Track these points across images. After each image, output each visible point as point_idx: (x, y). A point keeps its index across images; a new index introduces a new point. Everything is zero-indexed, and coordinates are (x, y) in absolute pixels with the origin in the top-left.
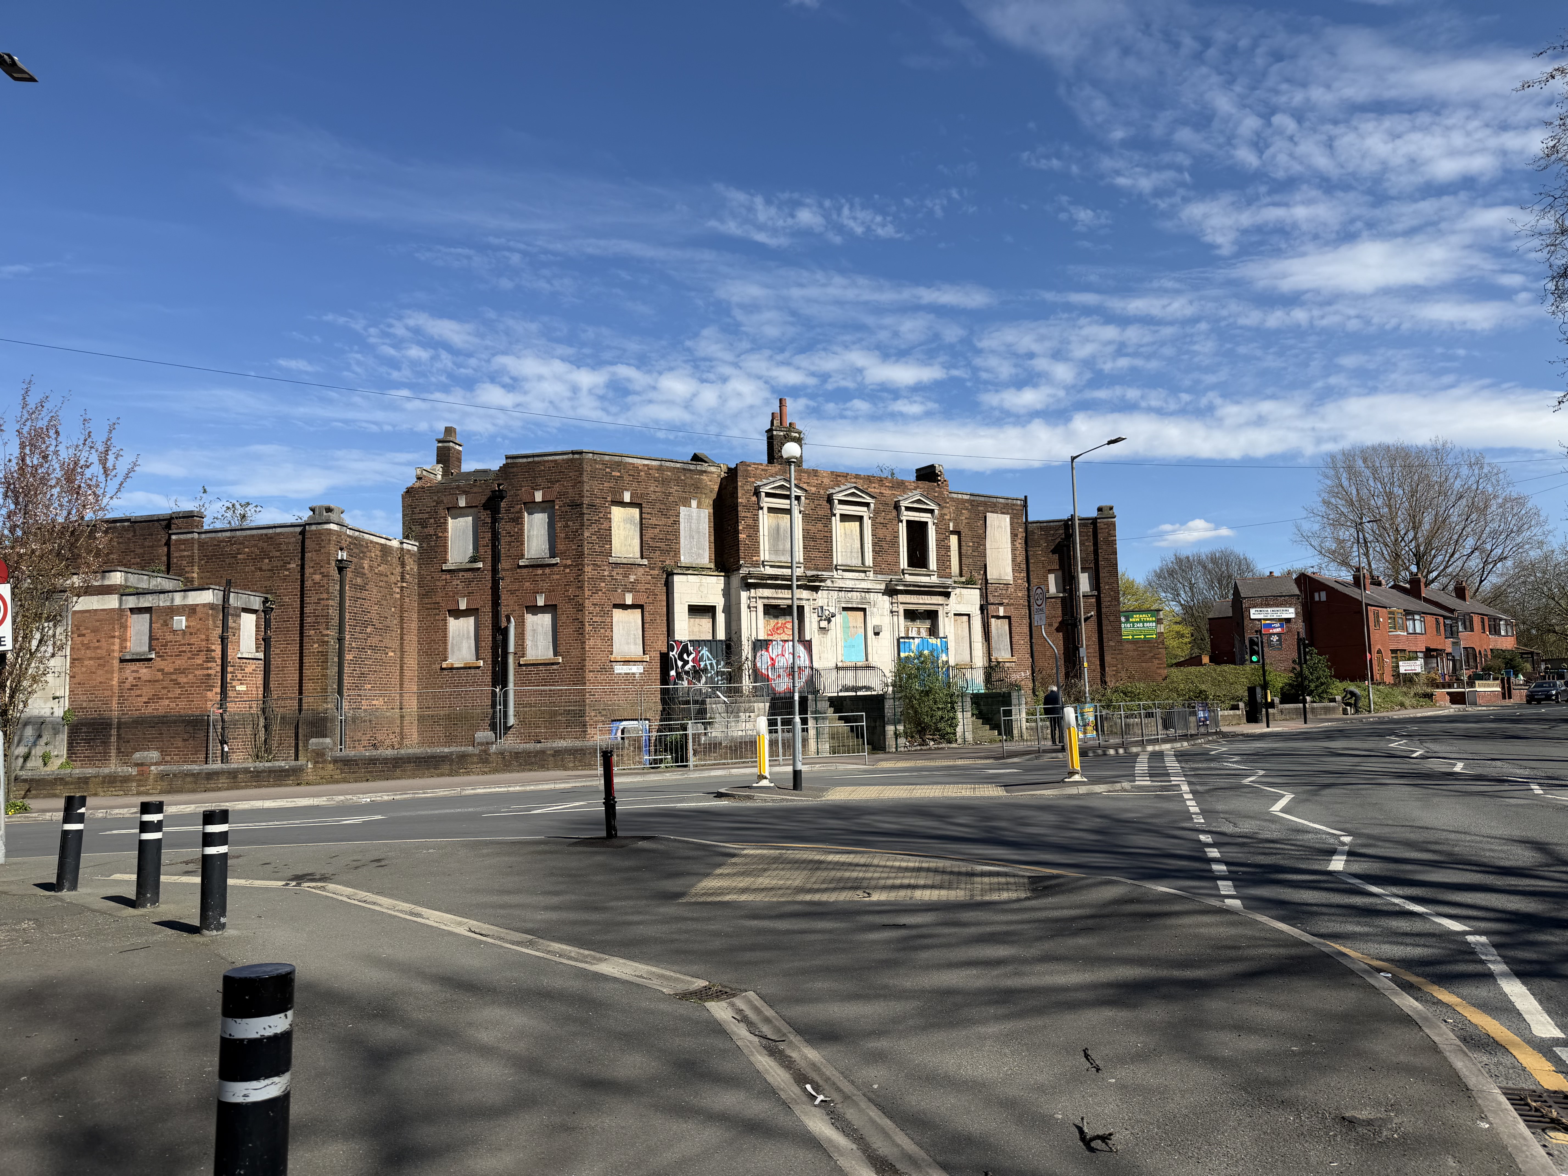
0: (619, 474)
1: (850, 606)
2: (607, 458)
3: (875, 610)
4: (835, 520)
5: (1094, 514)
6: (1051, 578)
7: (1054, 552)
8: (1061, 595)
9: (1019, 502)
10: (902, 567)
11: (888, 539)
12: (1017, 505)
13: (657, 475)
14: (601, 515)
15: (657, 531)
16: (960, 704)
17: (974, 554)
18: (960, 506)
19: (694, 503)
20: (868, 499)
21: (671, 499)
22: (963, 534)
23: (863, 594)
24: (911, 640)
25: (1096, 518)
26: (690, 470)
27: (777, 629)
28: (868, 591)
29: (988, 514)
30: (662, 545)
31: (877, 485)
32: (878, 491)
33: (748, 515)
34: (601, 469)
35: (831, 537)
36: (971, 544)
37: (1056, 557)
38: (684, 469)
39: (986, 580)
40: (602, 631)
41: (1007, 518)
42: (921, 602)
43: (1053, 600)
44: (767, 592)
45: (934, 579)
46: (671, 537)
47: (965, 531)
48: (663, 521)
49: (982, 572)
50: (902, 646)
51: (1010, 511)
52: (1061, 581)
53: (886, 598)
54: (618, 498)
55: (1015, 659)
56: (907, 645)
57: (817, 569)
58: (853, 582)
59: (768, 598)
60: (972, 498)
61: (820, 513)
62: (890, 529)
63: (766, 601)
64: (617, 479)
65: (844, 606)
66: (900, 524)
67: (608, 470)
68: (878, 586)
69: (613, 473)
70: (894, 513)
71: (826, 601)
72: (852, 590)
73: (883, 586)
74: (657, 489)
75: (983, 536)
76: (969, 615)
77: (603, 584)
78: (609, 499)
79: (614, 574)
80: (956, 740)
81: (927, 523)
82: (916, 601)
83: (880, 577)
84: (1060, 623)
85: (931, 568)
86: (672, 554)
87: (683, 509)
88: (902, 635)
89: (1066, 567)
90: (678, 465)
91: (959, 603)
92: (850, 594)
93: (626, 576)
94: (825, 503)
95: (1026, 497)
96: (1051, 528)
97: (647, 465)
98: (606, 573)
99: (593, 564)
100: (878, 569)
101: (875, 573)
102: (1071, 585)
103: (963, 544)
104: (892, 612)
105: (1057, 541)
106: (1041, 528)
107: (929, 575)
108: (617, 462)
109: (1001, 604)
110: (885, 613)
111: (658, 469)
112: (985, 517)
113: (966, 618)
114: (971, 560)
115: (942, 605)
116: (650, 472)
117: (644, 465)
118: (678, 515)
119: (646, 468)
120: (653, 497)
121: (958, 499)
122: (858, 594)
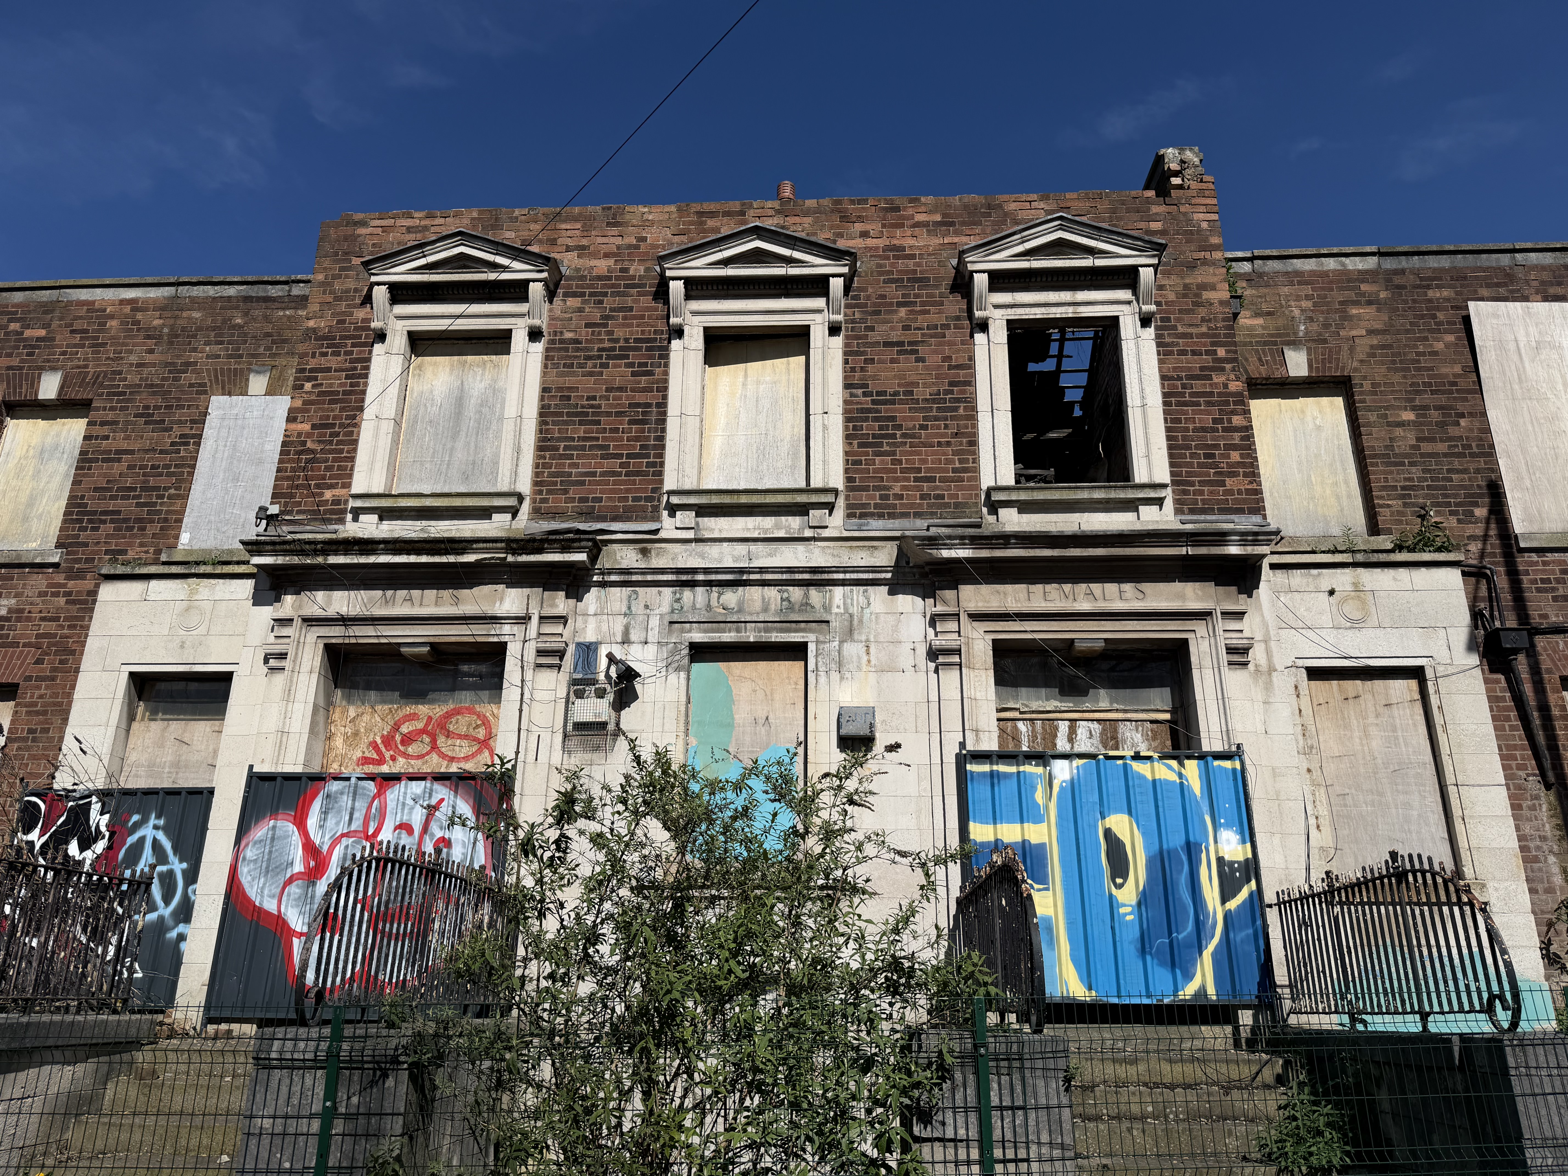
0: (42, 333)
1: (728, 637)
2: (18, 297)
3: (852, 650)
4: (684, 353)
10: (987, 481)
11: (922, 392)
13: (157, 322)
15: (117, 469)
17: (1426, 447)
18: (1337, 296)
19: (258, 383)
20: (818, 266)
21: (188, 378)
22: (1363, 388)
23: (796, 593)
24: (1030, 769)
26: (267, 299)
27: (407, 740)
28: (817, 579)
29: (1475, 308)
30: (127, 507)
31: (873, 227)
32: (881, 243)
35: (663, 405)
36: (1408, 416)
38: (247, 299)
39: (1507, 537)
42: (1085, 606)
44: (346, 602)
45: (1157, 518)
46: (163, 481)
48: (150, 437)
49: (1481, 512)
50: (978, 793)
53: (906, 601)
54: (23, 394)
56: (1007, 789)
57: (588, 515)
58: (741, 549)
59: (344, 621)
60: (1389, 264)
61: (619, 333)
62: (934, 360)
63: (336, 633)
64: (32, 346)
65: (698, 637)
66: (980, 338)
67: (13, 326)
68: (861, 558)
69: (28, 333)
70: (954, 305)
71: (618, 625)
72: (740, 580)
73: (888, 558)
74: (149, 358)
75: (1465, 383)
76: (1417, 673)
81: (1110, 321)
82: (1057, 605)
83: (876, 527)
85: (1140, 475)
86: (152, 529)
87: (219, 405)
90: (232, 291)
91: (1356, 624)
92: (731, 597)
94: (647, 301)
97: (133, 301)
100: (872, 498)
101: (854, 512)
103: (1367, 417)
104: (933, 654)
107: (1131, 505)
110: (906, 659)
111: (163, 309)
112: (1467, 321)
113: (1406, 688)
114: (1416, 472)
115: (1203, 615)
116: (139, 316)
117: (122, 302)
118: (200, 420)
119: (127, 309)
120: (132, 378)
121: (1324, 274)
122: (772, 593)
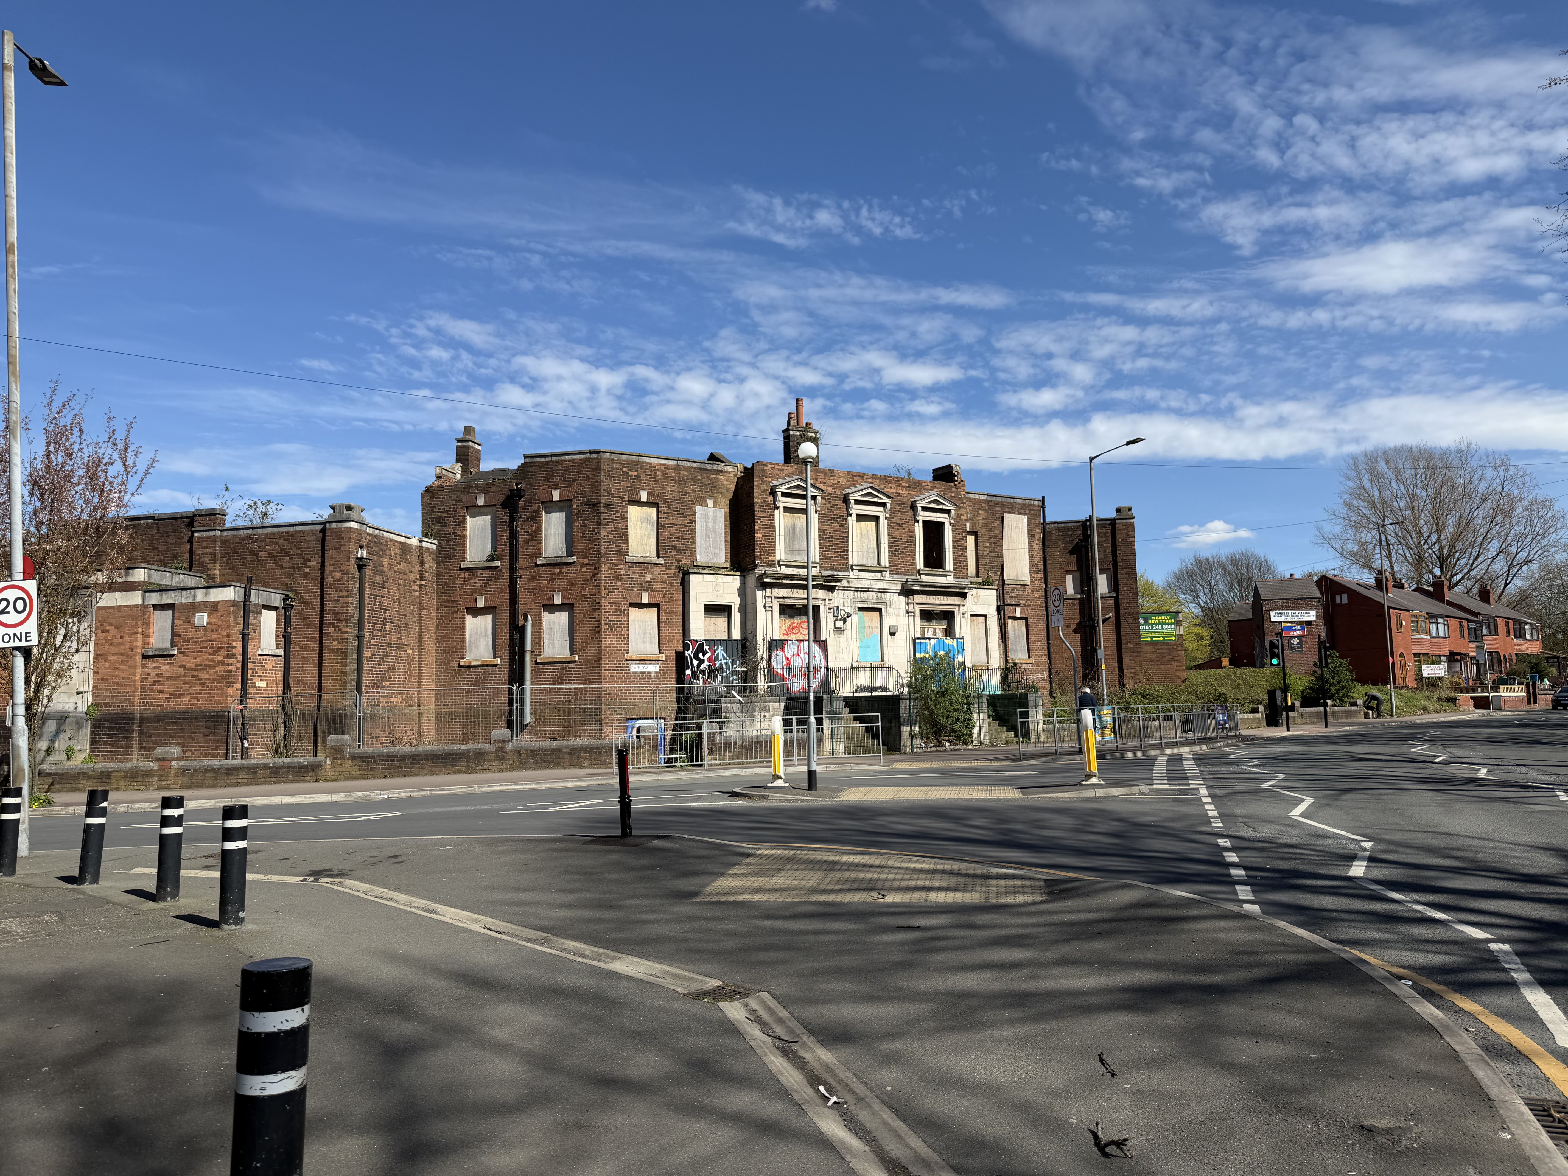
0: (636, 474)
1: (866, 606)
2: (624, 457)
3: (891, 610)
4: (852, 520)
5: (1113, 515)
6: (1069, 579)
7: (1071, 552)
8: (1079, 596)
9: (1036, 503)
10: (918, 568)
11: (904, 539)
12: (1034, 505)
13: (673, 475)
14: (618, 514)
15: (673, 530)
16: (976, 705)
17: (991, 554)
18: (977, 507)
19: (710, 503)
20: (884, 500)
21: (687, 498)
22: (980, 535)
23: (879, 594)
24: (927, 641)
25: (1115, 519)
26: (707, 470)
27: (793, 629)
28: (884, 591)
29: (1006, 515)
30: (679, 544)
31: (893, 486)
32: (894, 491)
33: (765, 514)
34: (618, 469)
35: (847, 537)
36: (988, 545)
37: (1074, 558)
38: (701, 469)
39: (1003, 580)
40: (619, 629)
41: (1024, 519)
42: (937, 602)
43: (1071, 601)
44: (783, 592)
45: (951, 580)
46: (688, 537)
47: (982, 532)
48: (680, 521)
49: (999, 573)
50: (918, 646)
51: (1027, 512)
52: (1078, 582)
53: (902, 598)
54: (635, 498)
55: (1032, 660)
56: (923, 646)
57: (832, 569)
58: (869, 582)
59: (784, 598)
60: (989, 498)
61: (835, 513)
62: (907, 529)
63: (782, 601)
64: (633, 478)
65: (860, 606)
66: (917, 524)
67: (625, 469)
68: (894, 587)
69: (631, 473)
70: (911, 513)
71: (842, 601)
72: (868, 590)
73: (899, 587)
74: (674, 489)
75: (1000, 537)
76: (985, 616)
77: (619, 583)
78: (626, 498)
79: (631, 572)
80: (972, 742)
81: (943, 523)
82: (932, 602)
83: (896, 577)
84: (1078, 624)
85: (947, 569)
86: (688, 553)
87: (699, 510)
88: (919, 636)
89: (1084, 568)
90: (695, 465)
91: (976, 604)
92: (865, 595)
93: (642, 575)
94: (841, 503)
95: (1043, 498)
96: (1069, 529)
97: (664, 465)
98: (622, 572)
99: (610, 563)
100: (894, 569)
101: (891, 573)
102: (1089, 586)
103: (980, 544)
104: (908, 612)
105: (1075, 542)
106: (1059, 529)
107: (946, 576)
108: (634, 462)
109: (1018, 605)
110: (901, 614)
111: (674, 469)
112: (1002, 518)
113: (982, 619)
114: (988, 561)
115: (958, 605)
116: (667, 471)
117: (661, 465)
118: (694, 515)
119: (663, 468)
120: (670, 496)
121: (975, 499)
122: (874, 594)
